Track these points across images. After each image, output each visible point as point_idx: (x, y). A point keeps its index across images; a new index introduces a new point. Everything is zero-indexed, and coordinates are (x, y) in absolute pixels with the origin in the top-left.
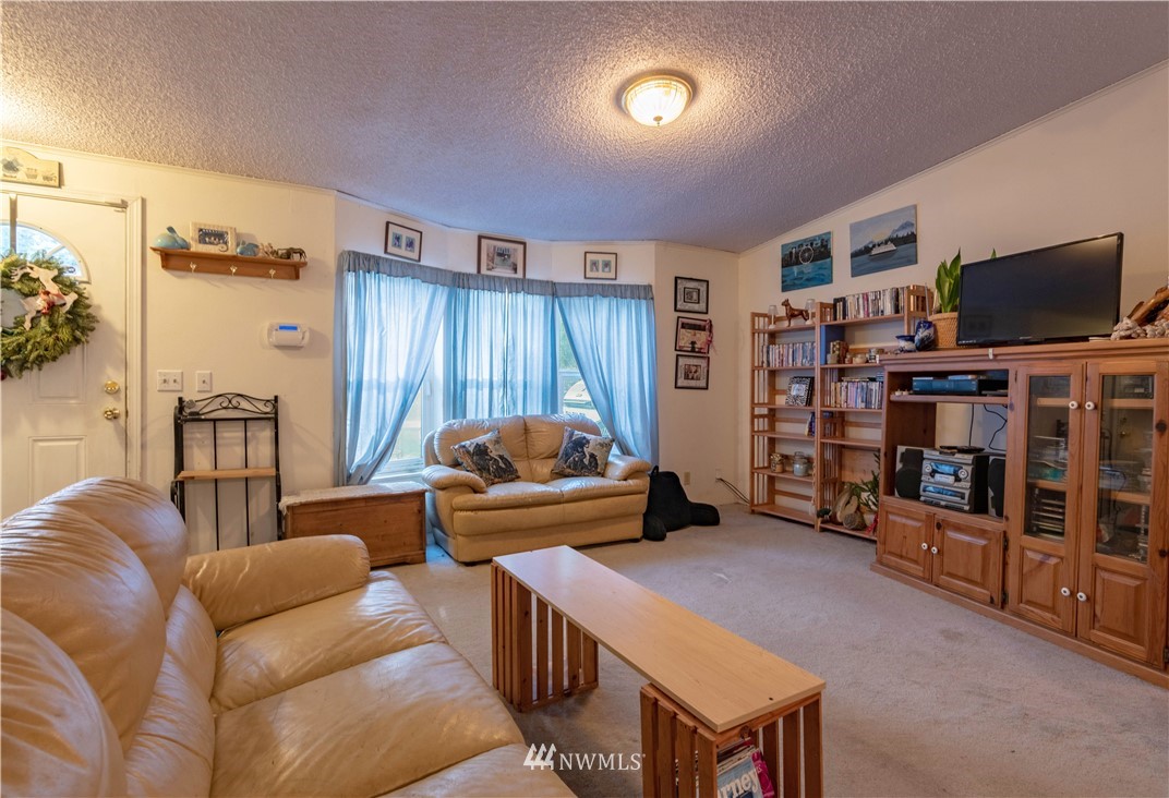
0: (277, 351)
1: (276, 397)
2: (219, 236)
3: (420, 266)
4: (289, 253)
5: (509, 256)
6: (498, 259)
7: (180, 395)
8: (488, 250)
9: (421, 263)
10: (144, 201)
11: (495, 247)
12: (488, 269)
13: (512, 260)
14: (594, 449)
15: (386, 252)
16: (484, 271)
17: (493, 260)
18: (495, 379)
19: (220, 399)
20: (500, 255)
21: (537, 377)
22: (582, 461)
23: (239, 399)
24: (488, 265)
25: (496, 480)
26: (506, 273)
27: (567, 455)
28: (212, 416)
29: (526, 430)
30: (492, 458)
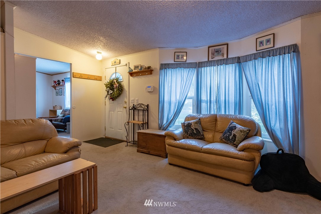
0: (148, 93)
1: (148, 105)
2: (138, 67)
3: (187, 63)
4: (149, 67)
5: (220, 51)
6: (216, 54)
7: (134, 104)
8: (212, 51)
9: (187, 62)
10: (129, 63)
11: (214, 49)
12: (212, 58)
13: (222, 52)
14: (237, 132)
15: (174, 61)
16: (210, 59)
17: (214, 54)
18: (212, 99)
19: (139, 105)
20: (216, 52)
21: (232, 98)
22: (229, 137)
23: (142, 105)
24: (212, 57)
25: (190, 137)
26: (220, 58)
27: (225, 133)
28: (138, 109)
29: (216, 120)
30: (191, 129)
